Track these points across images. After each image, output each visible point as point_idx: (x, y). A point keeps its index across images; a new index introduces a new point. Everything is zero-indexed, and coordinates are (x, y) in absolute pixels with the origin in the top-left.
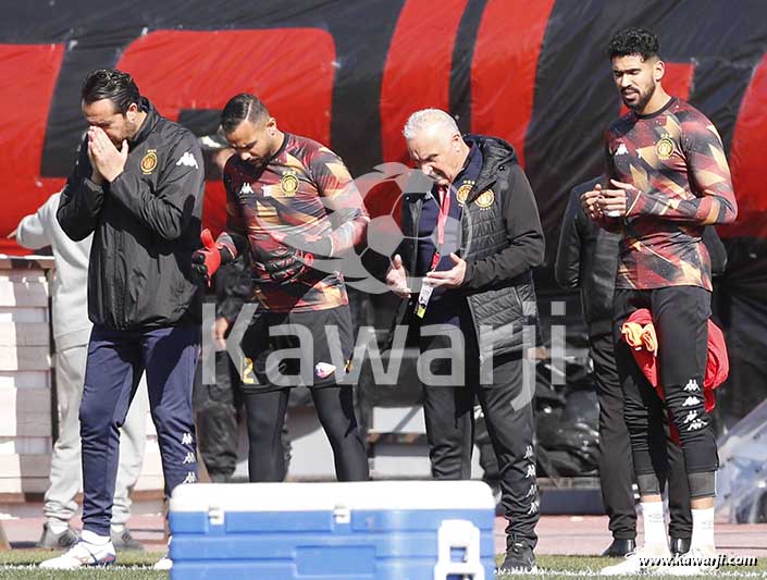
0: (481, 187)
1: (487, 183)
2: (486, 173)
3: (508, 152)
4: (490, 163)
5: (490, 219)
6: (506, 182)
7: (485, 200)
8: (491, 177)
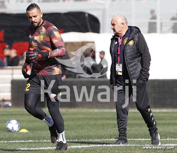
0: (130, 39)
1: (131, 38)
2: (131, 35)
3: (137, 30)
4: (133, 33)
5: (133, 48)
6: (137, 38)
7: (131, 43)
8: (133, 36)
